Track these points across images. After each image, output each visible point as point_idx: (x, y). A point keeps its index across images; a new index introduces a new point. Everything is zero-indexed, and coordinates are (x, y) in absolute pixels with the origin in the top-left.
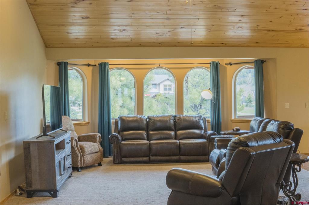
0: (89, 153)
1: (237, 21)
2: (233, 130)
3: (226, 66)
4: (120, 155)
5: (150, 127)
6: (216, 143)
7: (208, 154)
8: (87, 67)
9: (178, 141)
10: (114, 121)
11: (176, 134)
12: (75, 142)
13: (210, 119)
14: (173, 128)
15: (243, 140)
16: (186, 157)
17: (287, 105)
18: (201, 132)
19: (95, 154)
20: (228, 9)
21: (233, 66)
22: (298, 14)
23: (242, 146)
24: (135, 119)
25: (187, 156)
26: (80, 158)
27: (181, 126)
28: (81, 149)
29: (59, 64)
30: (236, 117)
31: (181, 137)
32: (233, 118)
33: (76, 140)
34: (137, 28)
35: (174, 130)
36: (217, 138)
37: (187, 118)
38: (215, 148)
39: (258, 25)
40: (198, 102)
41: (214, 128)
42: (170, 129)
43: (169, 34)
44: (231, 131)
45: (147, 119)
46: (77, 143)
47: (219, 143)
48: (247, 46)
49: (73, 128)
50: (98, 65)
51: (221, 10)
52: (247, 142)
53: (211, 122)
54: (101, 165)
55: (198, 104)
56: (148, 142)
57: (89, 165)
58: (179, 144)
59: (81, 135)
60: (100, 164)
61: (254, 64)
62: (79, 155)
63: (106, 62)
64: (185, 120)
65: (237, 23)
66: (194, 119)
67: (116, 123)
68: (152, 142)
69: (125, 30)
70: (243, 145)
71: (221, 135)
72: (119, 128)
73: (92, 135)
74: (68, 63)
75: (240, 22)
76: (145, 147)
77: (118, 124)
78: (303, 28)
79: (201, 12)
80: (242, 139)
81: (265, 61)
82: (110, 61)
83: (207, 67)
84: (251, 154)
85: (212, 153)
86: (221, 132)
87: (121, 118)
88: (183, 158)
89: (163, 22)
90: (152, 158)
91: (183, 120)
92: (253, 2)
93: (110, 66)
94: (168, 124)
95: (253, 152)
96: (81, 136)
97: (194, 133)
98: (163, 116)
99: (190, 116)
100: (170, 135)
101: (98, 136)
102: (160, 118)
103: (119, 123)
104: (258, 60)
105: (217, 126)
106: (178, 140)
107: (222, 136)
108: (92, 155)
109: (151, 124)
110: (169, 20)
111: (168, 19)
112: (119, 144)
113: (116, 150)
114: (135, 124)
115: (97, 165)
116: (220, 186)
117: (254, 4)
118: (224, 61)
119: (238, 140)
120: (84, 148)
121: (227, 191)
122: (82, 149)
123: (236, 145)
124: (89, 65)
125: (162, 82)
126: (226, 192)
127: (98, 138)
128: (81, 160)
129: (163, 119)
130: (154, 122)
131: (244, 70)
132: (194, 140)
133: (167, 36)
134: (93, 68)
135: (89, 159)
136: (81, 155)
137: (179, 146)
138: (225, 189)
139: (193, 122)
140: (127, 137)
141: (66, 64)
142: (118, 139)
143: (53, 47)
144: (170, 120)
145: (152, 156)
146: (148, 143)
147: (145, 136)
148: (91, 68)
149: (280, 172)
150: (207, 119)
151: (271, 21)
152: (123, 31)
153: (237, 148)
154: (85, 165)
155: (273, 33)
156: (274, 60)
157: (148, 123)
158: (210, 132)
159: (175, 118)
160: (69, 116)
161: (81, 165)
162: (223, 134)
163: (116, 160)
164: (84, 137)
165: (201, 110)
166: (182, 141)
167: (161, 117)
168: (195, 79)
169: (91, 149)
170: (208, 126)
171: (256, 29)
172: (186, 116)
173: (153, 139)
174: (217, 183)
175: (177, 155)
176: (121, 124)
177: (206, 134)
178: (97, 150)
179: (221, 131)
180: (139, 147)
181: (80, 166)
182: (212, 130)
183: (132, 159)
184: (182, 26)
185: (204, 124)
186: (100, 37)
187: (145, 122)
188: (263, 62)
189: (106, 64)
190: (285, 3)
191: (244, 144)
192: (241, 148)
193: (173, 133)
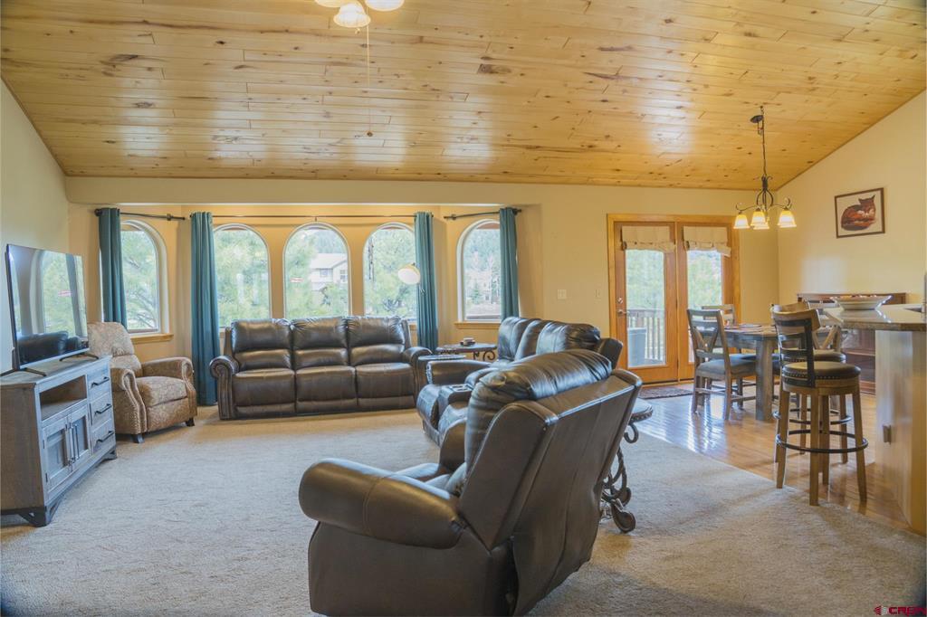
0: (162, 400)
1: (467, 124)
2: (462, 343)
3: (445, 220)
4: (234, 402)
5: (298, 343)
6: (429, 372)
7: (415, 394)
8: (166, 221)
9: (353, 369)
10: (223, 330)
11: (349, 354)
12: (127, 378)
13: (416, 323)
14: (344, 342)
15: (517, 381)
16: (370, 400)
17: (562, 294)
18: (399, 348)
19: (176, 403)
20: (452, 94)
21: (458, 220)
22: (590, 112)
23: (517, 399)
24: (266, 325)
25: (373, 397)
26: (138, 413)
27: (359, 339)
28: (142, 394)
29: (99, 213)
30: (466, 319)
31: (360, 359)
32: (460, 321)
33: (129, 374)
34: (263, 135)
35: (345, 345)
36: (432, 360)
37: (371, 323)
38: (428, 383)
39: (509, 135)
40: (394, 294)
41: (424, 341)
42: (339, 346)
43: (332, 150)
44: (458, 346)
45: (292, 327)
46: (132, 381)
47: (436, 373)
48: (487, 181)
49: (132, 349)
50: (189, 218)
51: (438, 97)
52: (528, 385)
53: (417, 327)
54: (193, 425)
55: (394, 298)
56: (292, 372)
57: (163, 427)
58: (356, 375)
59: (147, 363)
60: (190, 423)
61: (498, 216)
62: (137, 407)
63: (207, 212)
64: (368, 327)
65: (469, 129)
66: (385, 324)
67: (228, 334)
68: (299, 372)
69: (236, 139)
70: (517, 394)
71: (437, 354)
72: (234, 346)
73: (172, 361)
74: (121, 211)
75: (474, 126)
76: (286, 384)
77: (231, 337)
78: (596, 143)
79: (396, 102)
80: (515, 377)
81: (520, 211)
82: (214, 208)
83: (409, 224)
84: (546, 425)
85: (421, 394)
86: (438, 349)
87: (237, 325)
88: (363, 401)
89: (317, 123)
90: (301, 405)
91: (364, 326)
92: (502, 80)
93: (215, 221)
94: (333, 335)
95: (550, 416)
96: (149, 365)
97: (385, 352)
98: (323, 319)
99: (377, 319)
100: (338, 355)
101: (184, 363)
102: (316, 324)
103: (234, 334)
104: (506, 208)
105: (430, 337)
106: (354, 366)
107: (441, 356)
108: (170, 403)
109: (299, 335)
110: (329, 117)
111: (327, 115)
112: (230, 377)
113: (224, 392)
114: (268, 337)
115: (184, 423)
116: (453, 519)
117: (504, 84)
118: (441, 210)
119: (502, 379)
120: (149, 392)
121: (474, 532)
122: (145, 394)
123: (497, 393)
124: (170, 218)
125: (337, 266)
126: (472, 535)
127: (184, 369)
128: (142, 418)
129: (322, 324)
130: (305, 332)
131: (476, 231)
132: (385, 364)
133: (328, 155)
134: (179, 224)
135: (161, 414)
136: (141, 406)
137: (356, 380)
138: (469, 525)
139: (384, 330)
140: (250, 363)
141: (115, 213)
142: (229, 369)
143: (83, 175)
144: (336, 327)
145: (301, 400)
146: (291, 375)
147: (288, 360)
148: (174, 223)
149: (606, 455)
150: (409, 324)
151: (536, 127)
152: (234, 142)
153: (503, 404)
154: (152, 428)
155: (537, 153)
156: (536, 208)
157: (292, 333)
158: (416, 349)
159: (347, 323)
160: (123, 323)
161: (143, 428)
162: (442, 352)
163: (224, 412)
164: (154, 365)
165: (400, 309)
166: (360, 369)
167: (318, 320)
168: (388, 256)
169: (166, 392)
170: (413, 338)
171: (507, 143)
172: (369, 319)
173: (304, 364)
174: (444, 507)
175: (352, 398)
176: (238, 336)
177: (410, 352)
178: (182, 393)
179: (437, 346)
180: (272, 383)
181: (139, 431)
182: (420, 344)
183: (259, 409)
184: (359, 134)
185: (405, 334)
186: (186, 154)
187: (287, 332)
188: (515, 211)
189: (205, 216)
190: (566, 85)
191: (521, 392)
192: (513, 406)
193: (343, 352)
